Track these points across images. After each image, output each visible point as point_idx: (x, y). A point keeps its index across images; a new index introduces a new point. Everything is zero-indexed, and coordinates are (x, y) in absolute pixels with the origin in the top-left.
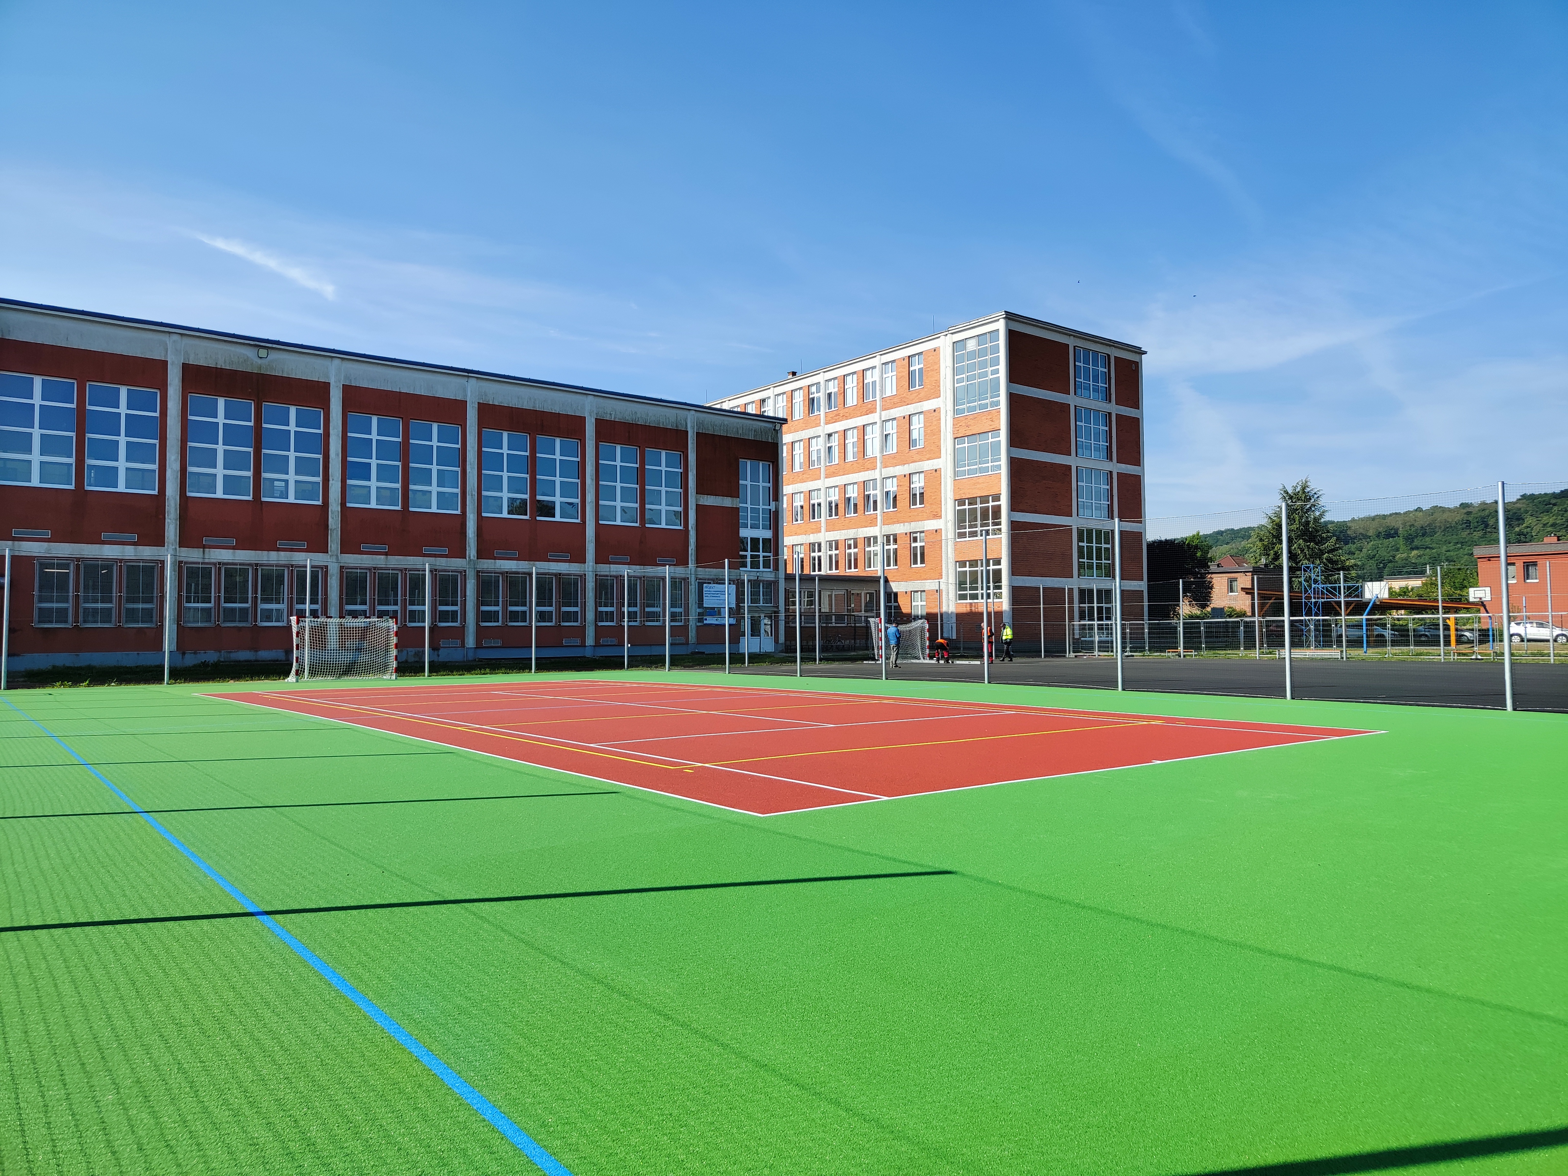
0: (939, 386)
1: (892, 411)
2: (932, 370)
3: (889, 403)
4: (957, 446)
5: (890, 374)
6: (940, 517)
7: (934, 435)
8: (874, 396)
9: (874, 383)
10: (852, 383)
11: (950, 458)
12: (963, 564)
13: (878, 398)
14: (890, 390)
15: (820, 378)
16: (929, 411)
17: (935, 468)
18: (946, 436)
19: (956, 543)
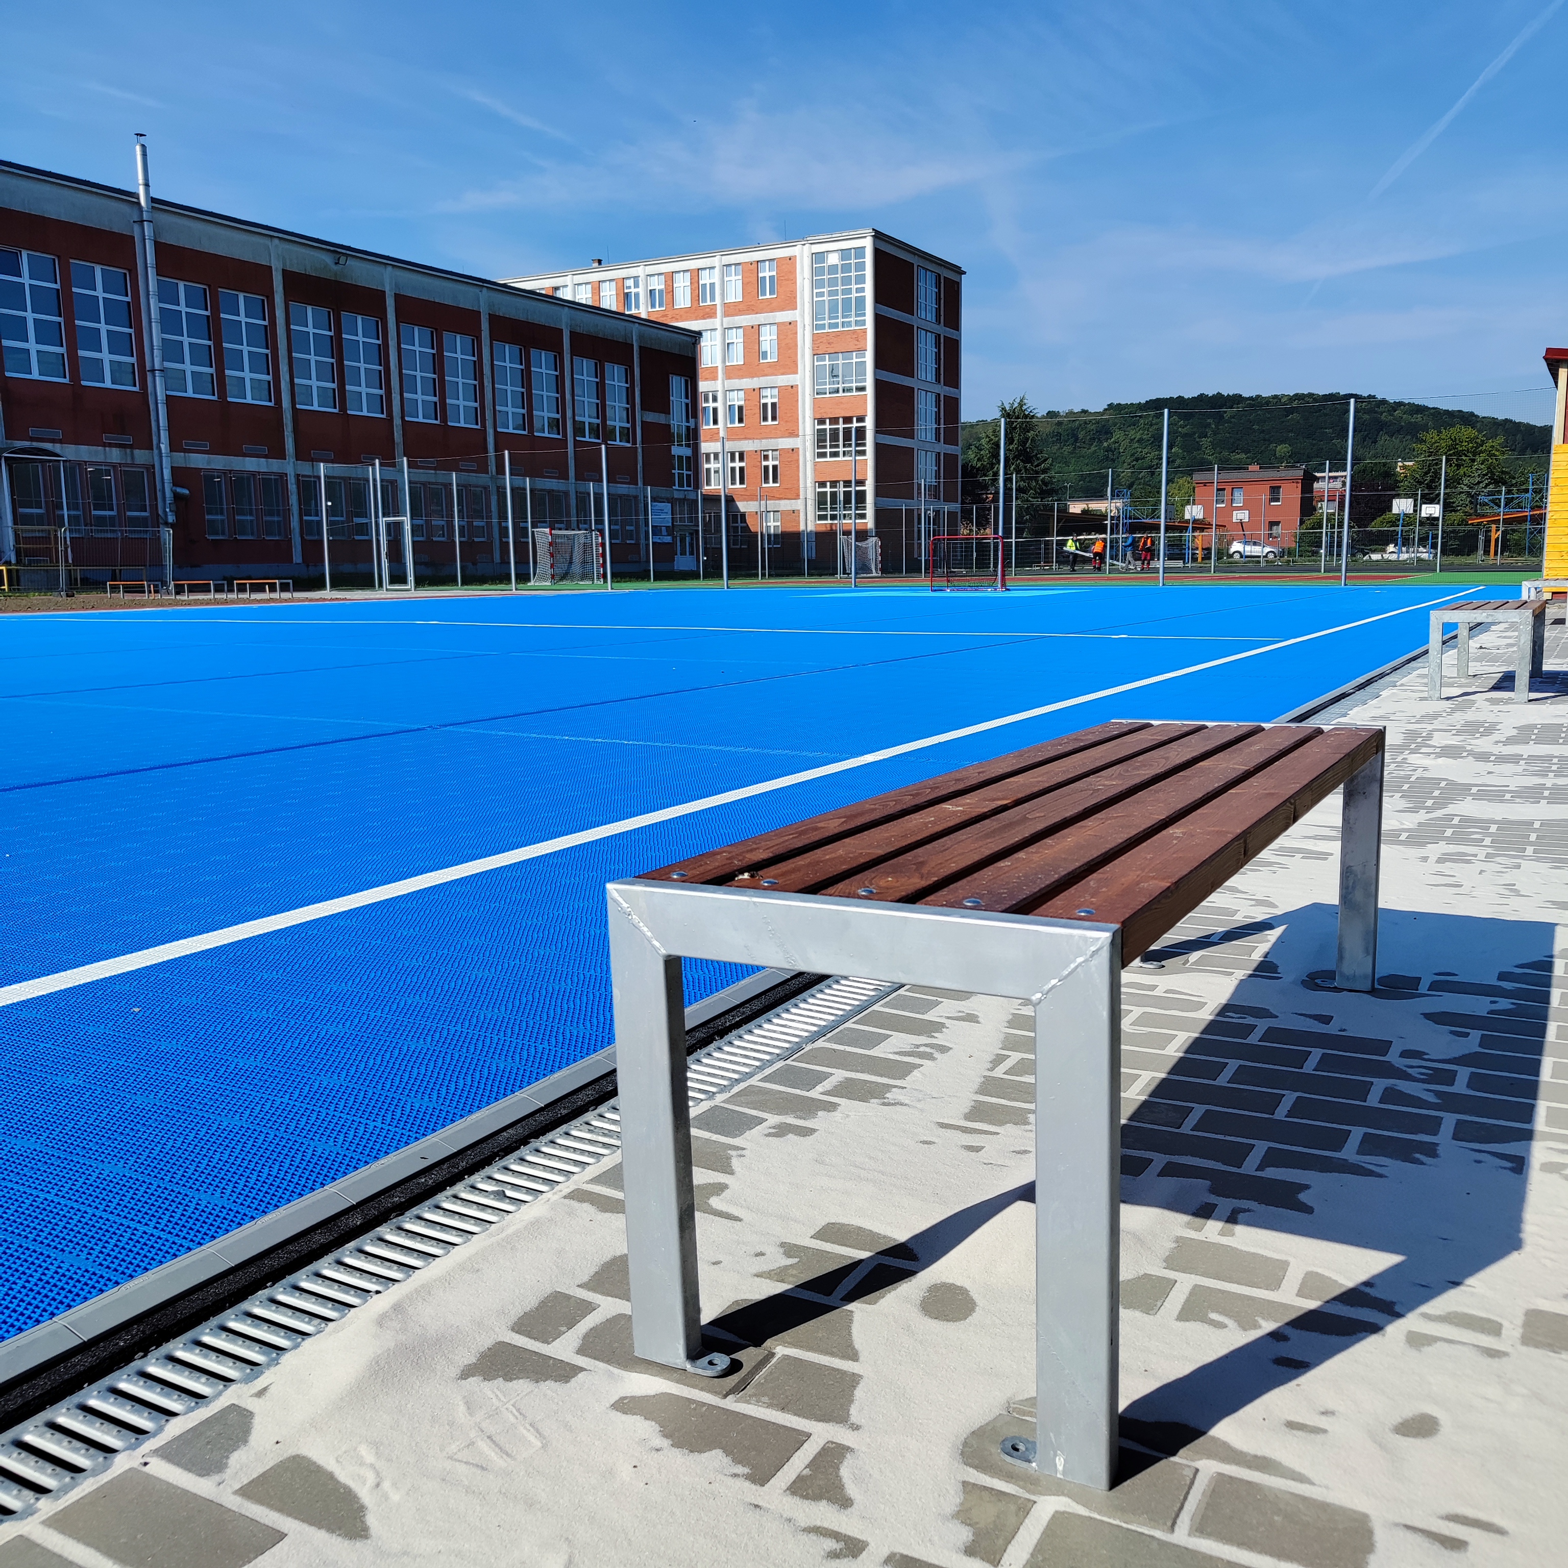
0: (795, 298)
1: (736, 318)
2: (788, 280)
3: (731, 310)
4: (816, 363)
5: (733, 278)
6: (797, 436)
7: (790, 349)
8: (713, 298)
9: (712, 285)
10: (682, 284)
11: (808, 374)
12: (822, 484)
13: (718, 301)
14: (735, 294)
15: (640, 271)
16: (783, 323)
17: (791, 384)
18: (803, 351)
19: (816, 464)
